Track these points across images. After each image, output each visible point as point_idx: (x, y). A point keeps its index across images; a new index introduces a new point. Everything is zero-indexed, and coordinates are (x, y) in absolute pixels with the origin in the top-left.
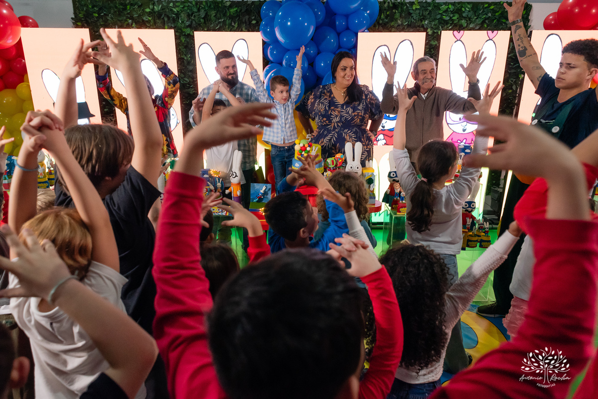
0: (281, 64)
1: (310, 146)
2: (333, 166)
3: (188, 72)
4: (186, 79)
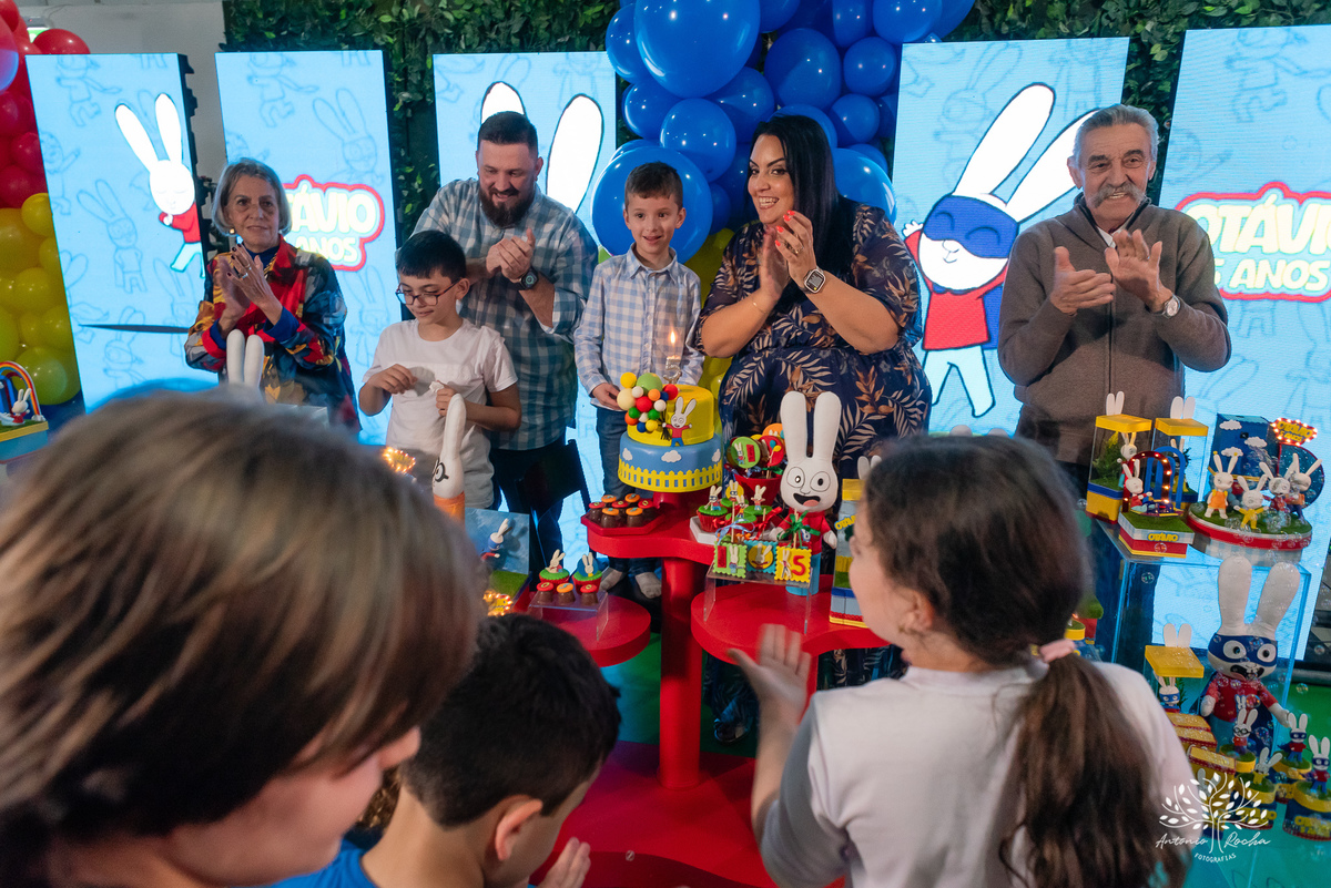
1: (668, 394)
2: (753, 464)
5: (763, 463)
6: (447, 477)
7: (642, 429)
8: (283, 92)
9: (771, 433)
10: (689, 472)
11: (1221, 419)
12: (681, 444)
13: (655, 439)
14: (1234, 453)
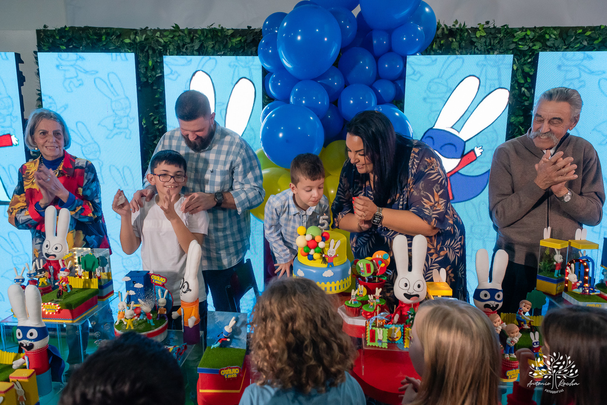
1: (325, 238)
2: (370, 274)
5: (375, 274)
6: (190, 290)
7: (311, 258)
8: (77, 73)
9: (377, 257)
10: (338, 282)
12: (332, 265)
13: (318, 263)
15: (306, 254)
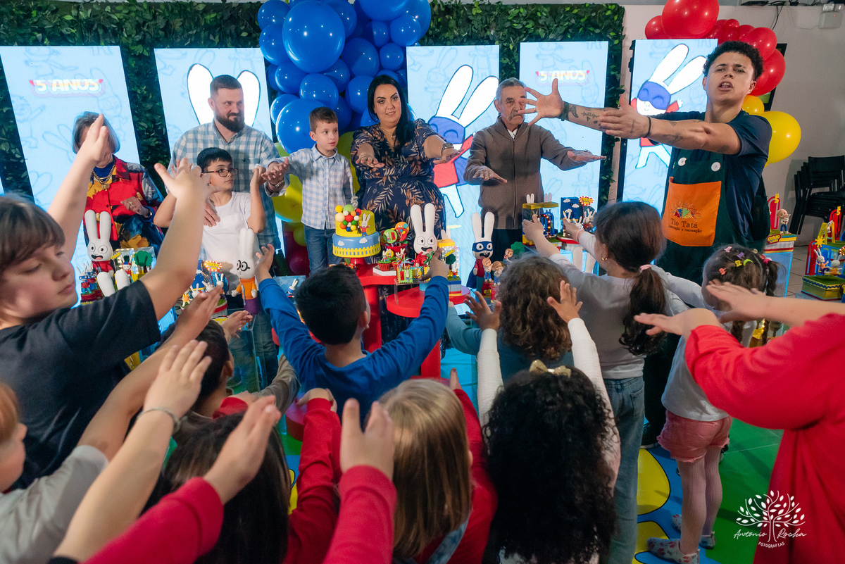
0: (297, 95)
1: (359, 214)
2: (394, 241)
3: (145, 113)
4: (143, 124)
5: (398, 240)
7: (349, 230)
11: (563, 199)
12: (366, 235)
13: (355, 234)
14: (569, 211)
15: (344, 227)
